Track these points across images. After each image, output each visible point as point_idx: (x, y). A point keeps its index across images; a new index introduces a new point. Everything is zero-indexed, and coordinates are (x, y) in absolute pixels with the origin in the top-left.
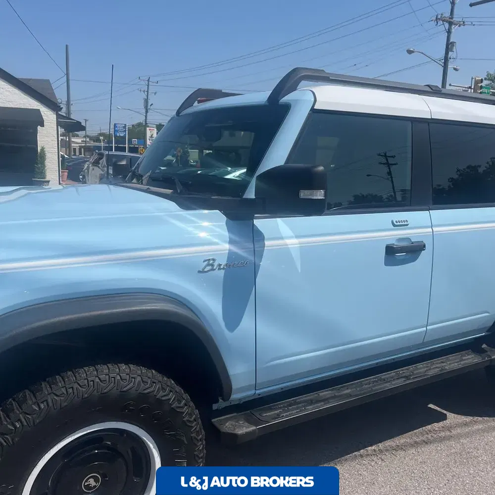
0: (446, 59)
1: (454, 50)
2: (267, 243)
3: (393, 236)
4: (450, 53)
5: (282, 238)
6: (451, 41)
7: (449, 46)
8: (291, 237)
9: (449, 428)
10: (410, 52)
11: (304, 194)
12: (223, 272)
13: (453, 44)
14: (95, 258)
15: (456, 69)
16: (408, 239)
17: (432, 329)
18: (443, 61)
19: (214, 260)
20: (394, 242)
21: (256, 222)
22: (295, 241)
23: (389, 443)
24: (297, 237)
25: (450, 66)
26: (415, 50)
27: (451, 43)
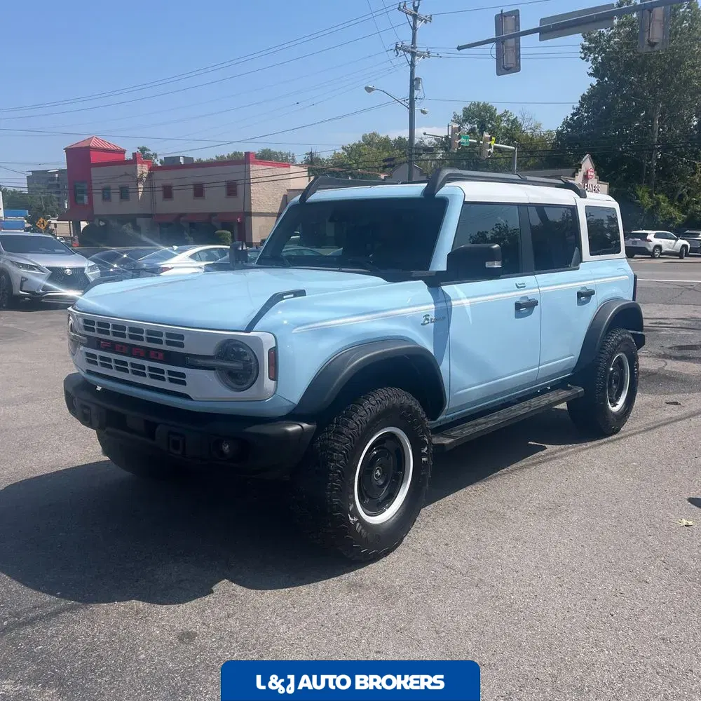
0: (412, 100)
1: (420, 87)
2: (453, 303)
3: (518, 295)
4: (416, 92)
5: (460, 299)
6: (416, 76)
7: (414, 83)
8: (464, 298)
9: (552, 453)
10: (369, 90)
11: (488, 265)
12: (433, 324)
13: (418, 80)
14: (374, 315)
15: (423, 112)
16: (526, 297)
17: (542, 368)
18: (408, 101)
19: (428, 315)
20: (518, 300)
21: (443, 288)
22: (467, 301)
23: (514, 466)
24: (468, 298)
25: (417, 108)
26: (375, 88)
27: (416, 79)
